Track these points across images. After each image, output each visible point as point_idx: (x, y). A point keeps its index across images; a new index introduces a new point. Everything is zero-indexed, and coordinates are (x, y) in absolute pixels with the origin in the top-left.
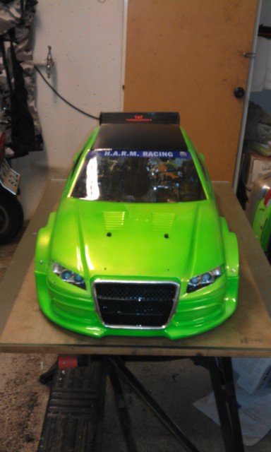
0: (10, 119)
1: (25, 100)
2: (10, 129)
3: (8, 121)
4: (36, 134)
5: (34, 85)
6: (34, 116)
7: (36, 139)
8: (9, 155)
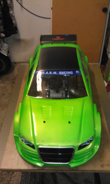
0: (2, 21)
1: (8, 11)
2: (3, 25)
3: (1, 21)
4: (14, 26)
5: (12, 3)
6: (13, 18)
7: (14, 29)
8: (3, 37)
